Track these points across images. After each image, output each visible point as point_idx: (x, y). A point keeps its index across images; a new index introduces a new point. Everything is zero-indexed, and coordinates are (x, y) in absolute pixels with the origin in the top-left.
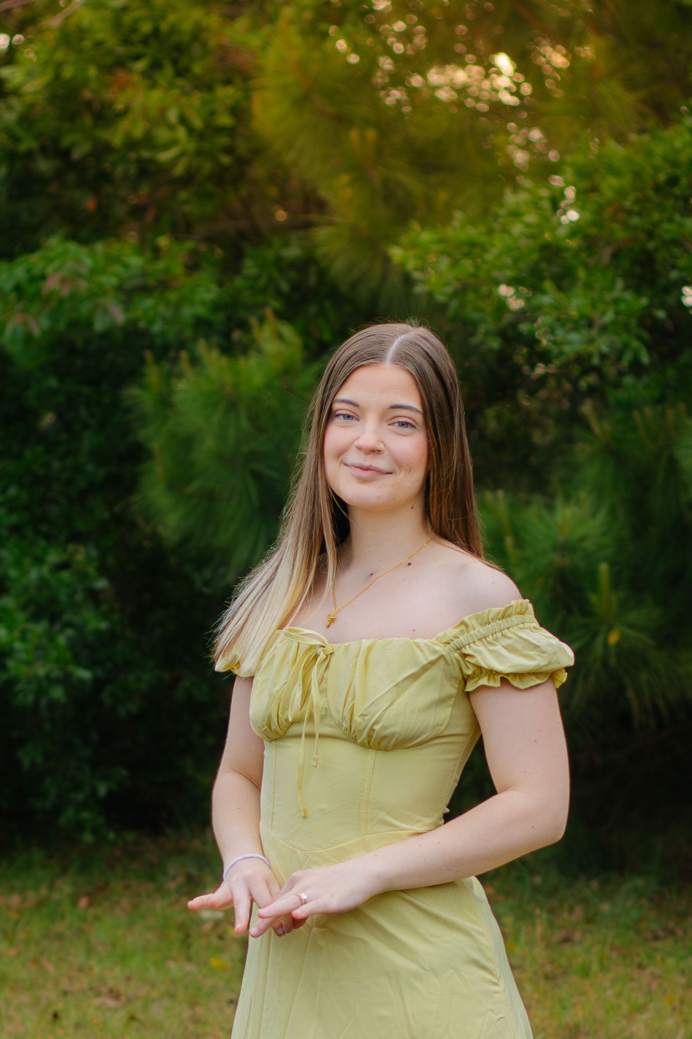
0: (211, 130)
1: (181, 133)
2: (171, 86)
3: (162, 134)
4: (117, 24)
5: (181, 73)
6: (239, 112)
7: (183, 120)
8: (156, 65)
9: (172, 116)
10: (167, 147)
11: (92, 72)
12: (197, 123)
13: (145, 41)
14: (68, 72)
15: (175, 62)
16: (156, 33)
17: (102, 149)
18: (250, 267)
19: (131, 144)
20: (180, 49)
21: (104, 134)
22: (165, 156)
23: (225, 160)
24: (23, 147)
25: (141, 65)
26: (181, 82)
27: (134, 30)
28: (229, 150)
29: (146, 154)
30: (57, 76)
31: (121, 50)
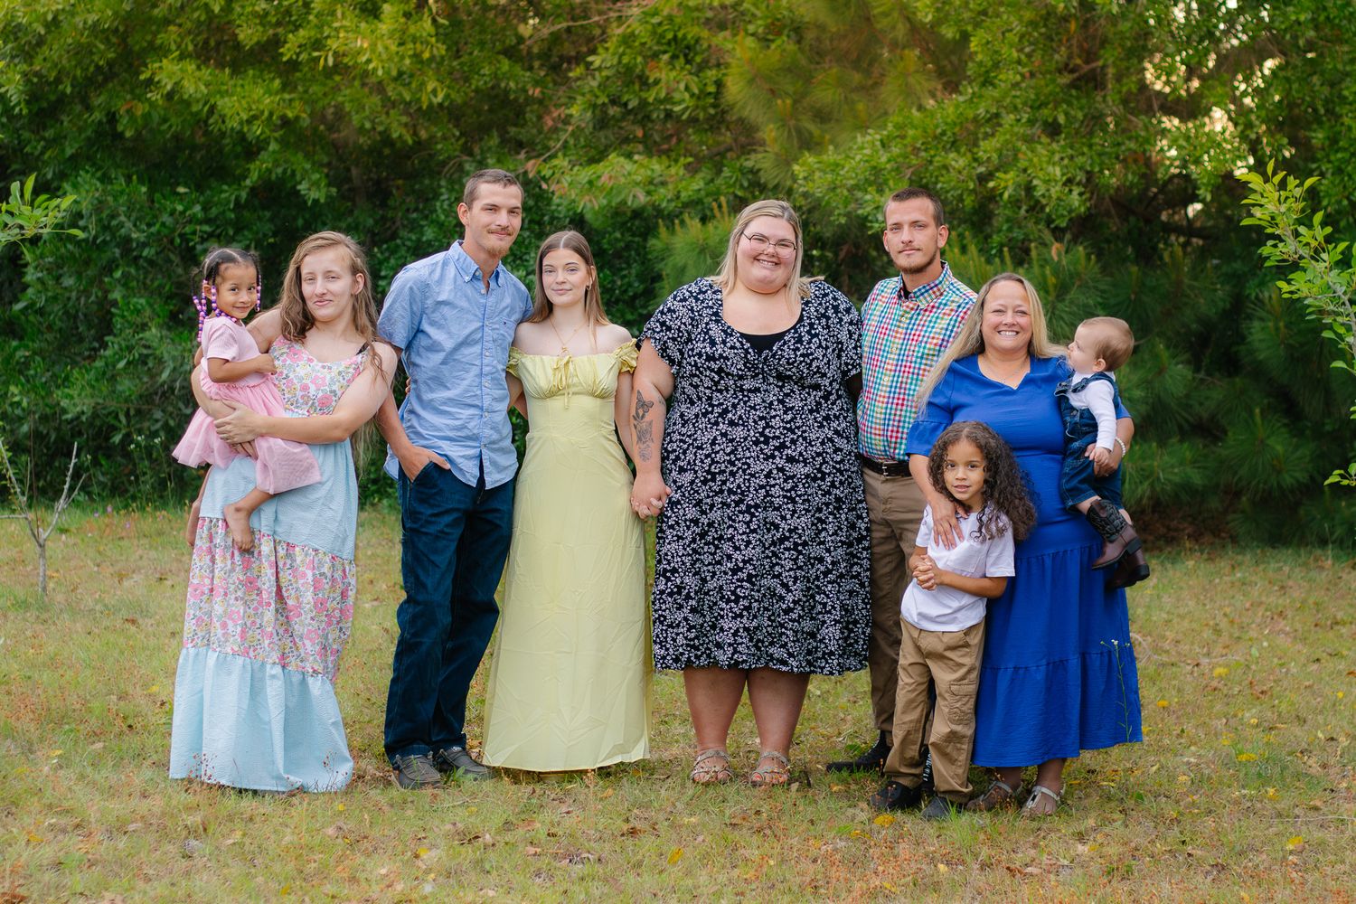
0: (703, 94)
1: (687, 96)
2: (682, 69)
3: (677, 96)
4: (654, 33)
5: (688, 62)
6: (719, 84)
7: (687, 88)
8: (674, 57)
9: (682, 86)
10: (680, 103)
11: (639, 59)
12: (696, 91)
13: (669, 43)
14: (625, 60)
15: (686, 56)
16: (675, 37)
17: (644, 103)
18: (726, 172)
19: (662, 102)
20: (688, 47)
21: (644, 95)
22: (677, 109)
23: (712, 111)
24: (600, 102)
25: (666, 57)
26: (688, 67)
27: (662, 36)
28: (714, 106)
29: (668, 107)
30: (620, 62)
31: (656, 48)
